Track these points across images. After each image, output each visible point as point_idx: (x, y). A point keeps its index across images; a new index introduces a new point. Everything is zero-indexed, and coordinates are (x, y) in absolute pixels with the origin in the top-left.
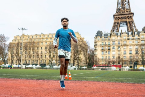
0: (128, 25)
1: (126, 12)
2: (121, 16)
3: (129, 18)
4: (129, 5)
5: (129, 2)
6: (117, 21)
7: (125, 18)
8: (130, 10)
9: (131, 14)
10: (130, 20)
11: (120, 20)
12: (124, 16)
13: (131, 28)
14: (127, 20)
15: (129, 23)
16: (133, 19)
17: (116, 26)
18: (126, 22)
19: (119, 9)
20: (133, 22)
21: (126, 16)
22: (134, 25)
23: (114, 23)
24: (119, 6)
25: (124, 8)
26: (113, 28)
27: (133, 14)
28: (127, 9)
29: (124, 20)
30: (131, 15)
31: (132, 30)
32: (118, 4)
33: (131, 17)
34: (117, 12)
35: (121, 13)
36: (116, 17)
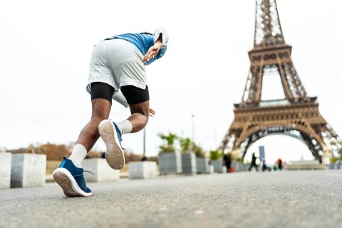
27: (290, 48)
32: (256, 27)
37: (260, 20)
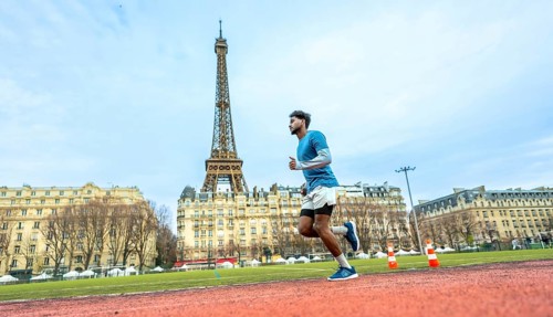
2: (219, 164)
3: (235, 168)
4: (233, 145)
6: (213, 172)
7: (227, 168)
8: (235, 154)
10: (237, 172)
11: (218, 172)
12: (225, 164)
13: (238, 187)
14: (232, 172)
17: (210, 182)
18: (230, 176)
19: (216, 151)
24: (217, 145)
25: (226, 150)
26: (205, 185)
29: (225, 172)
31: (240, 190)
33: (238, 168)
36: (210, 164)
37: (217, 135)
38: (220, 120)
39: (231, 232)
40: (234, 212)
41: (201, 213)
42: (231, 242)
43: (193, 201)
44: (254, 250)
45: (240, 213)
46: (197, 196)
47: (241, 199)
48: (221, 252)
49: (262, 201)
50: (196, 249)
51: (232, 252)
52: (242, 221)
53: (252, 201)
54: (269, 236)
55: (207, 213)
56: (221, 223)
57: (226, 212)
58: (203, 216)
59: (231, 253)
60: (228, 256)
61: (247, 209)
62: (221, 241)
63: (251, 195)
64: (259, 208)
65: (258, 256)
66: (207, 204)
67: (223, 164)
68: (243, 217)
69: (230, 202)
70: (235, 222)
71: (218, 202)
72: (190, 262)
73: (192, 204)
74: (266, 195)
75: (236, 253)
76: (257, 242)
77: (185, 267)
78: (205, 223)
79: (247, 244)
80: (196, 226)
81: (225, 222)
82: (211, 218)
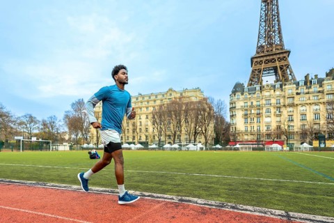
0: (280, 72)
1: (274, 50)
2: (265, 58)
5: (280, 33)
6: (258, 67)
7: (273, 61)
8: (282, 45)
9: (285, 52)
10: (283, 63)
11: (263, 66)
12: (271, 57)
14: (278, 64)
15: (281, 68)
16: (288, 62)
17: (256, 76)
19: (262, 47)
20: (288, 66)
21: (274, 57)
22: (291, 72)
23: (253, 71)
25: (271, 44)
26: (251, 80)
28: (277, 45)
29: (271, 65)
30: (285, 55)
33: (284, 59)
34: (258, 53)
35: (266, 53)
36: (255, 60)
38: (266, 15)
39: (278, 119)
40: (282, 101)
41: (249, 104)
42: (279, 127)
43: (242, 94)
44: (304, 135)
45: (288, 101)
46: (246, 90)
47: (290, 89)
48: (269, 135)
49: (315, 88)
50: (246, 133)
51: (281, 136)
52: (291, 109)
53: (303, 89)
54: (322, 121)
55: (255, 103)
56: (268, 111)
57: (273, 101)
58: (252, 106)
59: (279, 136)
60: (275, 140)
61: (297, 97)
62: (268, 127)
63: (302, 83)
64: (311, 95)
65: (308, 140)
66: (255, 96)
67: (268, 58)
68: (292, 105)
69: (278, 93)
70: (283, 109)
71: (266, 93)
72: (242, 142)
73: (241, 97)
74: (320, 82)
75: (283, 137)
76: (307, 127)
77: (238, 146)
78: (253, 112)
79: (296, 129)
80: (246, 115)
81: (273, 110)
82: (259, 107)
